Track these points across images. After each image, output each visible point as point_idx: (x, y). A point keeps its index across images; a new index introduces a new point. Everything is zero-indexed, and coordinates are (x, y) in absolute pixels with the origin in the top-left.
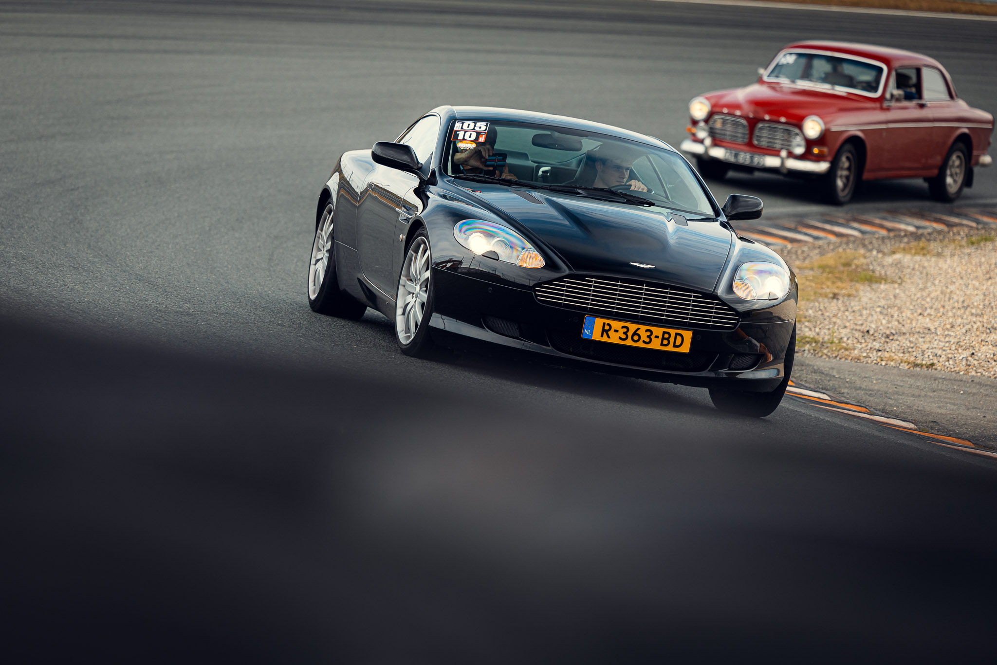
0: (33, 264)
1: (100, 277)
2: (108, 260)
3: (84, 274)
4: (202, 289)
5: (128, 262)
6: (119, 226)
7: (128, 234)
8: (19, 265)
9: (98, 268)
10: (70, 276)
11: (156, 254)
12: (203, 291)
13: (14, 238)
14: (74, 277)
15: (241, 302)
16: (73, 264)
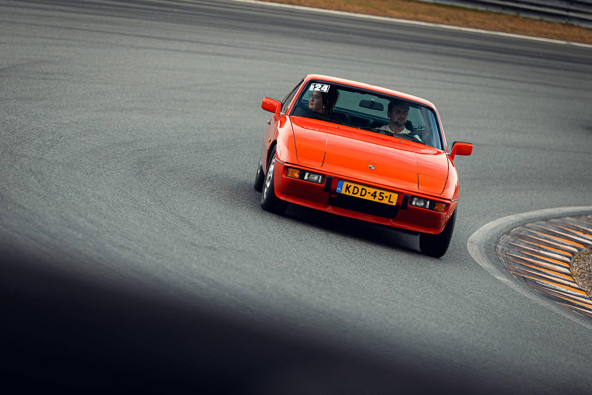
0: (106, 202)
1: (154, 216)
2: (161, 204)
3: (142, 213)
4: (227, 231)
5: (175, 207)
6: (172, 179)
7: (177, 186)
8: (95, 203)
9: (153, 209)
10: (132, 213)
11: (197, 202)
12: (227, 233)
13: (94, 182)
14: (135, 214)
15: (254, 243)
16: (136, 205)
